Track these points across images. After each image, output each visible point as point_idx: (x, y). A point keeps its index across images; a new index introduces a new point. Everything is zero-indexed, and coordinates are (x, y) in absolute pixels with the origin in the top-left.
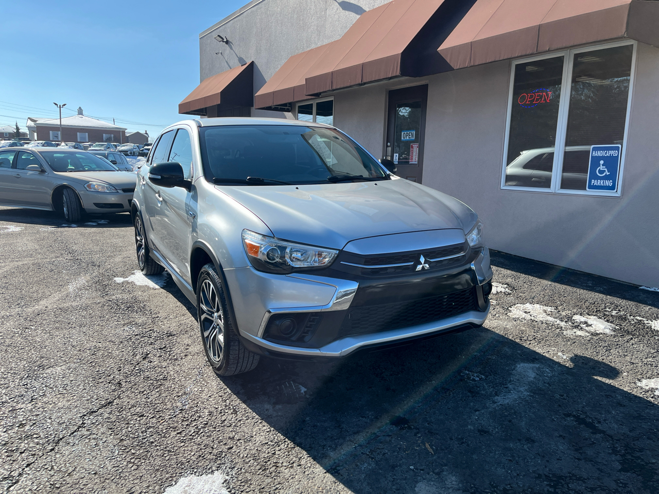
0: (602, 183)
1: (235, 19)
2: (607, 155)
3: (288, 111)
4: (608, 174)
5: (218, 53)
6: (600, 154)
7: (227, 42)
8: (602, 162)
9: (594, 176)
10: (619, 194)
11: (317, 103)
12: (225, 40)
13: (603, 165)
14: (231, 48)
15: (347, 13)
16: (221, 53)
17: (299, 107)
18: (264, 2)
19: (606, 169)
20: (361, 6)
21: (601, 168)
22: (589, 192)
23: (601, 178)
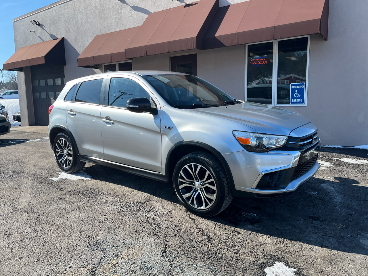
0: (297, 100)
1: (46, 11)
2: (299, 87)
3: (97, 68)
4: (300, 96)
5: (32, 31)
6: (295, 87)
7: (39, 25)
8: (296, 91)
9: (293, 98)
10: (306, 105)
11: (119, 64)
12: (38, 24)
13: (297, 92)
14: (43, 29)
15: (138, 13)
16: (34, 32)
17: (105, 66)
18: (70, 2)
19: (299, 94)
20: (148, 10)
21: (296, 93)
22: (291, 105)
23: (297, 98)
